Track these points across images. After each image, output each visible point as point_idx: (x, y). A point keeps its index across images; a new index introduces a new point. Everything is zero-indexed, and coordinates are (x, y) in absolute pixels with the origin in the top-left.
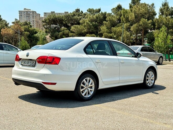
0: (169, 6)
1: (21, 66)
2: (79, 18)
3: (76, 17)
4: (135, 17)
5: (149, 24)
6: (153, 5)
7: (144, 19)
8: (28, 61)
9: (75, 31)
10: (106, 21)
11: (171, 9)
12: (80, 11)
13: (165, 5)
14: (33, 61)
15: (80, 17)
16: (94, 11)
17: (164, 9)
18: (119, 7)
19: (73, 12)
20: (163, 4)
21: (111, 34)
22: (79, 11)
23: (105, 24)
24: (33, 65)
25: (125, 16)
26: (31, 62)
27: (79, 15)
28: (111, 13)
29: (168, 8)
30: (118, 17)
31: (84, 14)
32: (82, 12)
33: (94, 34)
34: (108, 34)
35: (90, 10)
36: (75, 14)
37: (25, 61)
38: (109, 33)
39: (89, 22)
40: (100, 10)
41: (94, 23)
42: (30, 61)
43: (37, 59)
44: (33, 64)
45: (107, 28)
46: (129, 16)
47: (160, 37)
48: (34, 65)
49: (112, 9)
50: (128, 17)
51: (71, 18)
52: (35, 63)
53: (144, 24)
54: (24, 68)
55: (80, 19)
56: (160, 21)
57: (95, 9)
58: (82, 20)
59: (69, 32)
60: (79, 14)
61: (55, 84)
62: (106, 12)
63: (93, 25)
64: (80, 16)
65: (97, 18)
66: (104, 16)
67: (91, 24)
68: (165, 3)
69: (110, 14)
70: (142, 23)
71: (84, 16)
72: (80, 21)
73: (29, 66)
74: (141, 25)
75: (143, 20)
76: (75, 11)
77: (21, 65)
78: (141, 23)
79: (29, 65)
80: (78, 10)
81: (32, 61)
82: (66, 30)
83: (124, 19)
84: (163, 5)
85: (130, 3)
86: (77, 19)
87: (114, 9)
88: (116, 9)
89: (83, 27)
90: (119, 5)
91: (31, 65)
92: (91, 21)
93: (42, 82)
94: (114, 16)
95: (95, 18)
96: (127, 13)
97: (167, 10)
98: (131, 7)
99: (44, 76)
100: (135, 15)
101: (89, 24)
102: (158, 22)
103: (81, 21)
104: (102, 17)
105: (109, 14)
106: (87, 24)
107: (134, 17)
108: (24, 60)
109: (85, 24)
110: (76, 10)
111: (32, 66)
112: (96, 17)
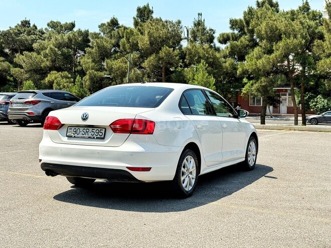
0: (205, 26)
1: (65, 139)
2: (29, 38)
3: (24, 36)
4: (150, 43)
5: (176, 56)
6: (179, 22)
7: (167, 47)
8: (86, 128)
9: (24, 65)
10: (89, 46)
11: (209, 32)
12: (31, 25)
13: (199, 24)
14: (99, 129)
15: (32, 36)
16: (61, 26)
17: (198, 31)
18: (114, 23)
19: (16, 27)
20: (196, 22)
21: (101, 71)
22: (29, 24)
23: (90, 53)
24: (99, 136)
25: (130, 40)
26: (95, 131)
27: (29, 34)
28: (100, 34)
29: (204, 29)
30: (113, 41)
31: (39, 32)
32: (36, 28)
33: (66, 72)
34: (96, 72)
35: (54, 24)
36: (22, 32)
37: (77, 128)
38: (97, 70)
39: (56, 47)
40: (73, 25)
41: (65, 50)
42: (91, 129)
43: (110, 125)
44: (101, 134)
45: (93, 61)
46: (137, 41)
47: (197, 81)
48: (103, 136)
49: (100, 24)
50: (135, 42)
51: (12, 37)
52: (103, 132)
53: (167, 56)
54: (76, 143)
55: (33, 41)
56: (194, 53)
57: (63, 23)
58: (39, 43)
59: (9, 67)
60: (30, 31)
61: (148, 169)
62: (88, 31)
63: (63, 54)
64: (32, 34)
65: (70, 40)
66: (83, 38)
67: (60, 52)
68: (199, 21)
69: (96, 36)
70: (164, 54)
71: (41, 36)
72: (33, 46)
73: (90, 138)
74: (163, 58)
75: (165, 49)
76: (20, 23)
77: (67, 136)
78: (162, 54)
79: (90, 135)
80: (26, 23)
81: (96, 129)
82: (4, 61)
83: (127, 46)
84: (195, 25)
85: (135, 17)
86: (27, 40)
87: (103, 25)
88: (109, 25)
89: (42, 57)
90: (114, 18)
91: (94, 136)
92: (60, 46)
93: (127, 167)
94: (105, 39)
95: (66, 40)
96: (132, 34)
97: (203, 34)
98: (136, 24)
99: (132, 155)
100: (150, 40)
101: (55, 51)
102: (191, 54)
103: (35, 45)
104: (80, 39)
105: (95, 34)
106: (52, 50)
107: (148, 43)
108: (73, 128)
109: (47, 52)
110: (22, 23)
111: (97, 138)
112: (68, 38)
